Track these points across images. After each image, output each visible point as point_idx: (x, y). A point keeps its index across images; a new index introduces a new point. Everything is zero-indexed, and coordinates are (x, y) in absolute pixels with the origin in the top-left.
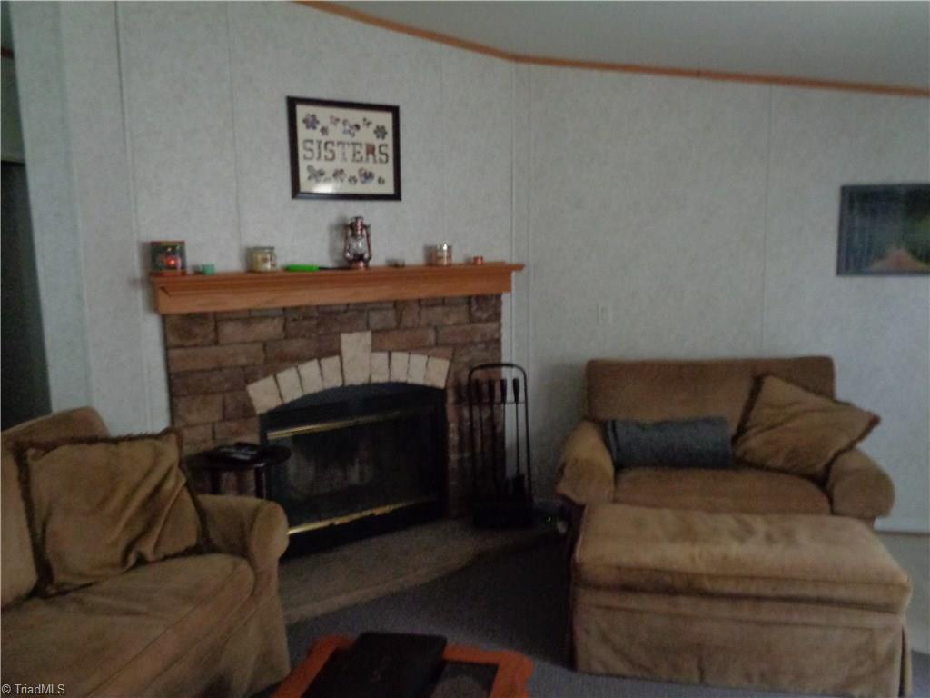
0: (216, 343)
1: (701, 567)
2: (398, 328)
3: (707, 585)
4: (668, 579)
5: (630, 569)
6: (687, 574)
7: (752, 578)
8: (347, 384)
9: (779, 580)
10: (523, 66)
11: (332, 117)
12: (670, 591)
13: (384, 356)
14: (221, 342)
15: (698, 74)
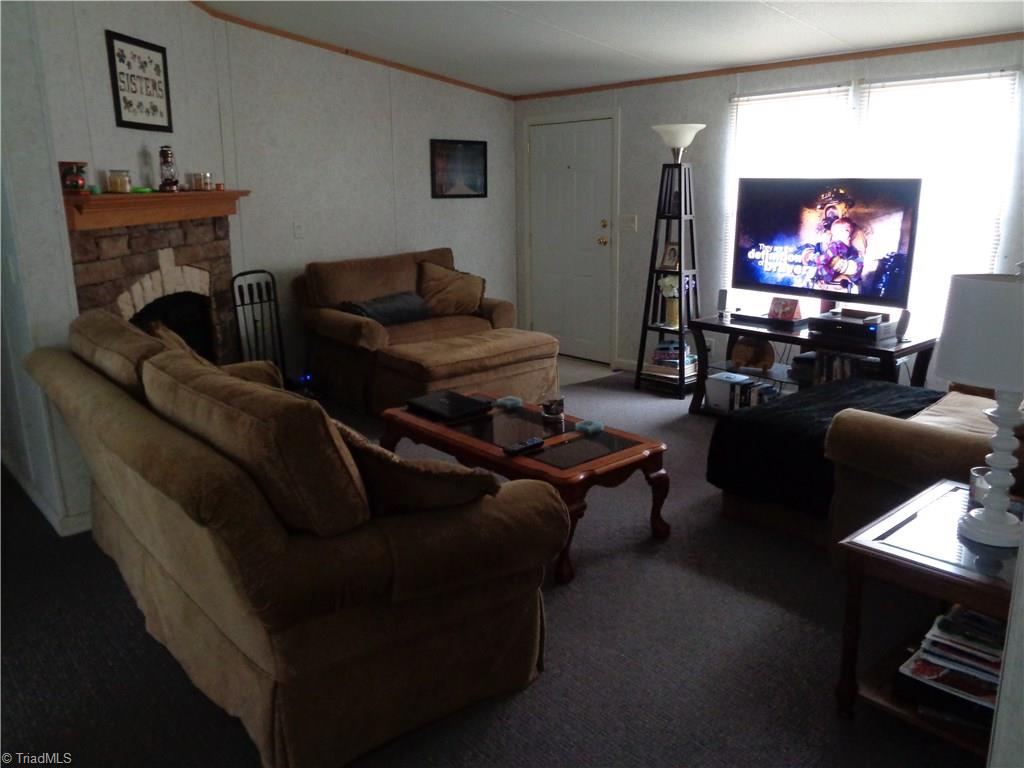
0: (98, 259)
1: (483, 355)
2: (185, 245)
3: (488, 362)
4: (470, 365)
5: (453, 364)
6: (477, 359)
7: (505, 353)
8: (166, 294)
9: (515, 351)
10: (221, 22)
11: (132, 53)
12: (472, 371)
13: (179, 268)
14: (102, 258)
15: (347, 52)
